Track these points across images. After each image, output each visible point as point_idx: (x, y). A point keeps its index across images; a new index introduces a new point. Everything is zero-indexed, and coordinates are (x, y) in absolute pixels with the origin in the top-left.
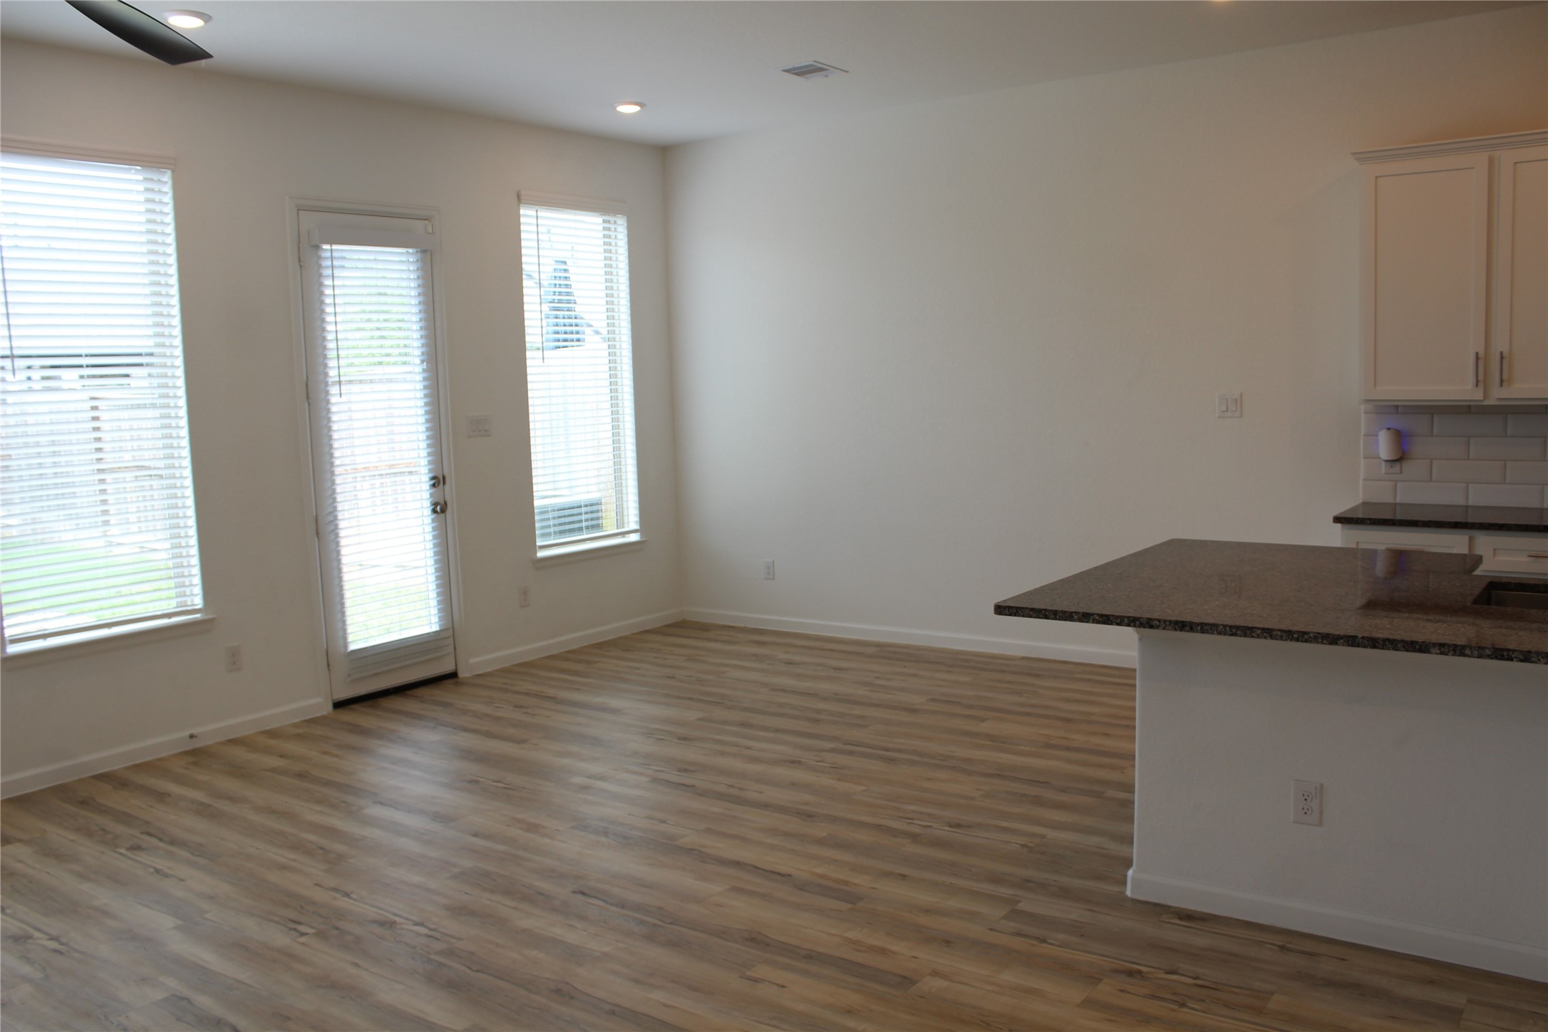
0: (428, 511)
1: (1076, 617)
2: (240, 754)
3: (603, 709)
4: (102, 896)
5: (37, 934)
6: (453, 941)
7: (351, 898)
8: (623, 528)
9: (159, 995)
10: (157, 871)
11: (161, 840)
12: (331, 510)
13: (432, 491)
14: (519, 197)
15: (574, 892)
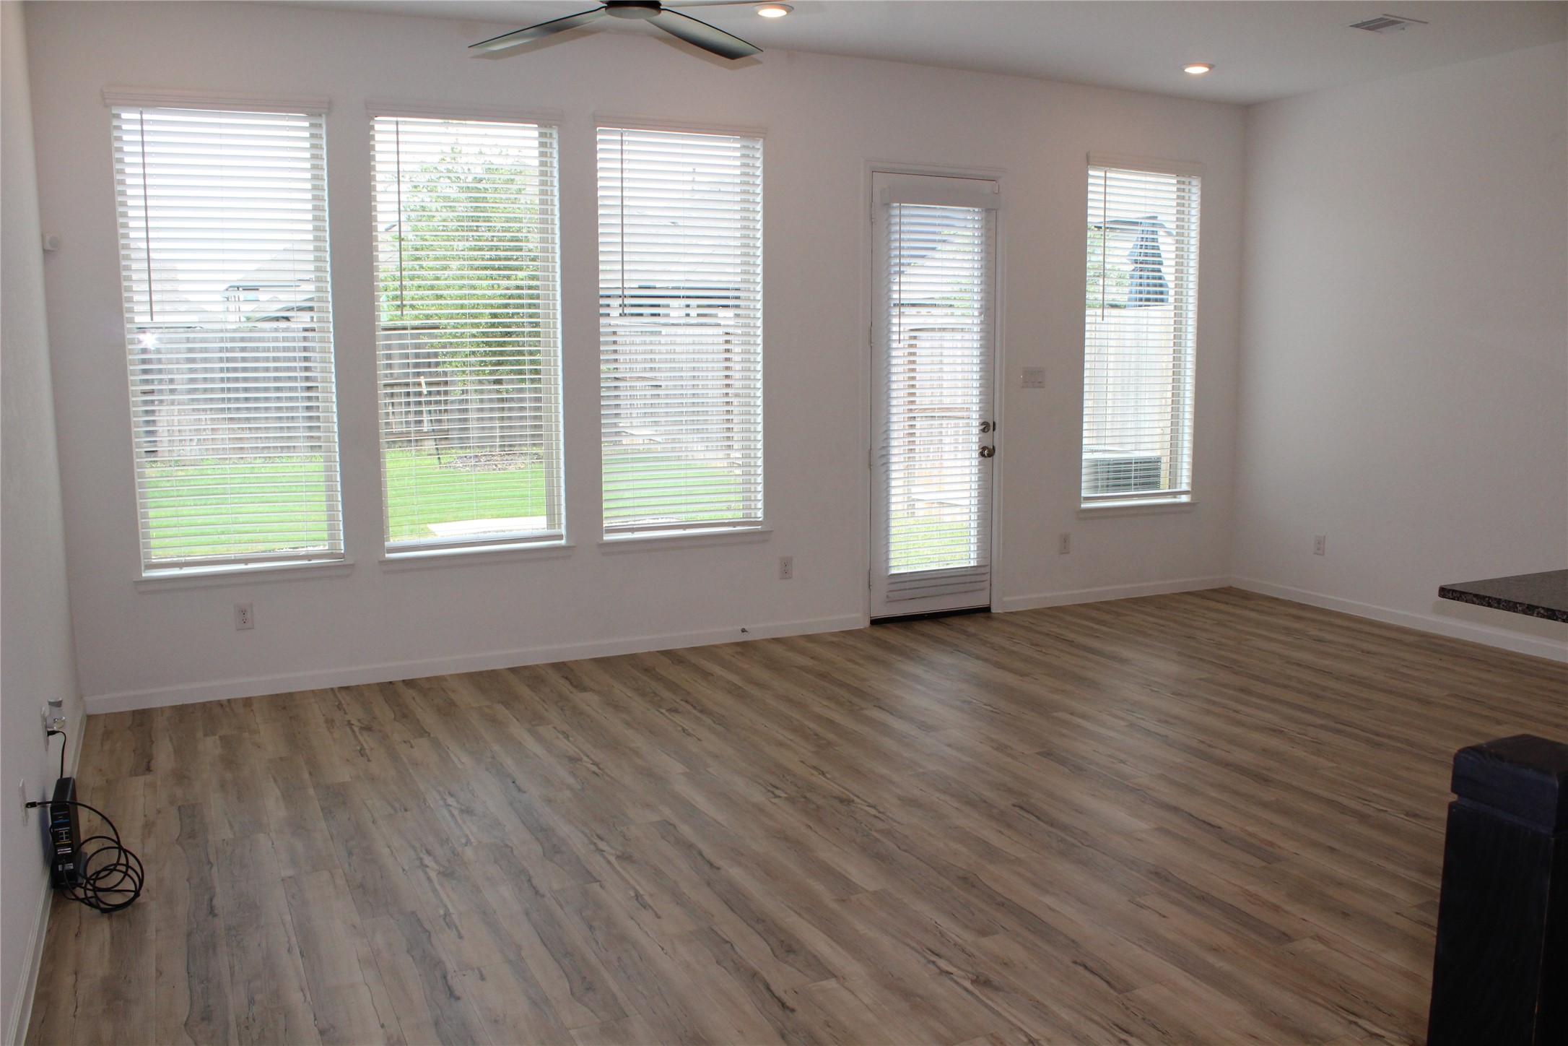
0: (976, 454)
1: (1520, 608)
2: (780, 650)
3: (1113, 657)
4: (639, 742)
5: (585, 758)
6: (895, 824)
7: (826, 777)
8: (1176, 488)
9: (655, 818)
10: (684, 730)
11: (694, 707)
12: (885, 445)
13: (980, 436)
14: (1088, 158)
15: (1014, 805)
